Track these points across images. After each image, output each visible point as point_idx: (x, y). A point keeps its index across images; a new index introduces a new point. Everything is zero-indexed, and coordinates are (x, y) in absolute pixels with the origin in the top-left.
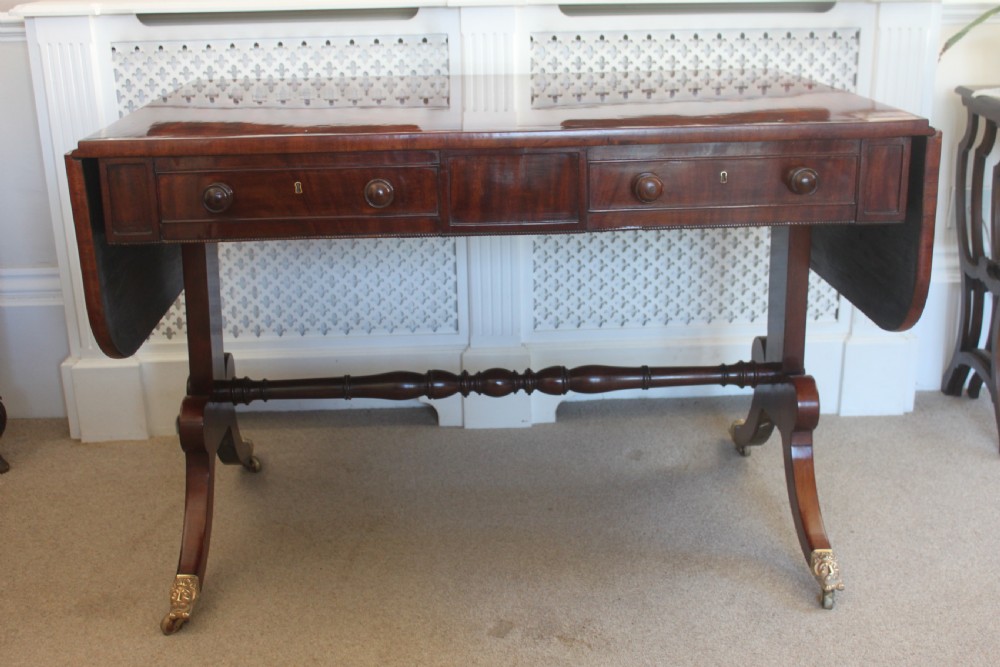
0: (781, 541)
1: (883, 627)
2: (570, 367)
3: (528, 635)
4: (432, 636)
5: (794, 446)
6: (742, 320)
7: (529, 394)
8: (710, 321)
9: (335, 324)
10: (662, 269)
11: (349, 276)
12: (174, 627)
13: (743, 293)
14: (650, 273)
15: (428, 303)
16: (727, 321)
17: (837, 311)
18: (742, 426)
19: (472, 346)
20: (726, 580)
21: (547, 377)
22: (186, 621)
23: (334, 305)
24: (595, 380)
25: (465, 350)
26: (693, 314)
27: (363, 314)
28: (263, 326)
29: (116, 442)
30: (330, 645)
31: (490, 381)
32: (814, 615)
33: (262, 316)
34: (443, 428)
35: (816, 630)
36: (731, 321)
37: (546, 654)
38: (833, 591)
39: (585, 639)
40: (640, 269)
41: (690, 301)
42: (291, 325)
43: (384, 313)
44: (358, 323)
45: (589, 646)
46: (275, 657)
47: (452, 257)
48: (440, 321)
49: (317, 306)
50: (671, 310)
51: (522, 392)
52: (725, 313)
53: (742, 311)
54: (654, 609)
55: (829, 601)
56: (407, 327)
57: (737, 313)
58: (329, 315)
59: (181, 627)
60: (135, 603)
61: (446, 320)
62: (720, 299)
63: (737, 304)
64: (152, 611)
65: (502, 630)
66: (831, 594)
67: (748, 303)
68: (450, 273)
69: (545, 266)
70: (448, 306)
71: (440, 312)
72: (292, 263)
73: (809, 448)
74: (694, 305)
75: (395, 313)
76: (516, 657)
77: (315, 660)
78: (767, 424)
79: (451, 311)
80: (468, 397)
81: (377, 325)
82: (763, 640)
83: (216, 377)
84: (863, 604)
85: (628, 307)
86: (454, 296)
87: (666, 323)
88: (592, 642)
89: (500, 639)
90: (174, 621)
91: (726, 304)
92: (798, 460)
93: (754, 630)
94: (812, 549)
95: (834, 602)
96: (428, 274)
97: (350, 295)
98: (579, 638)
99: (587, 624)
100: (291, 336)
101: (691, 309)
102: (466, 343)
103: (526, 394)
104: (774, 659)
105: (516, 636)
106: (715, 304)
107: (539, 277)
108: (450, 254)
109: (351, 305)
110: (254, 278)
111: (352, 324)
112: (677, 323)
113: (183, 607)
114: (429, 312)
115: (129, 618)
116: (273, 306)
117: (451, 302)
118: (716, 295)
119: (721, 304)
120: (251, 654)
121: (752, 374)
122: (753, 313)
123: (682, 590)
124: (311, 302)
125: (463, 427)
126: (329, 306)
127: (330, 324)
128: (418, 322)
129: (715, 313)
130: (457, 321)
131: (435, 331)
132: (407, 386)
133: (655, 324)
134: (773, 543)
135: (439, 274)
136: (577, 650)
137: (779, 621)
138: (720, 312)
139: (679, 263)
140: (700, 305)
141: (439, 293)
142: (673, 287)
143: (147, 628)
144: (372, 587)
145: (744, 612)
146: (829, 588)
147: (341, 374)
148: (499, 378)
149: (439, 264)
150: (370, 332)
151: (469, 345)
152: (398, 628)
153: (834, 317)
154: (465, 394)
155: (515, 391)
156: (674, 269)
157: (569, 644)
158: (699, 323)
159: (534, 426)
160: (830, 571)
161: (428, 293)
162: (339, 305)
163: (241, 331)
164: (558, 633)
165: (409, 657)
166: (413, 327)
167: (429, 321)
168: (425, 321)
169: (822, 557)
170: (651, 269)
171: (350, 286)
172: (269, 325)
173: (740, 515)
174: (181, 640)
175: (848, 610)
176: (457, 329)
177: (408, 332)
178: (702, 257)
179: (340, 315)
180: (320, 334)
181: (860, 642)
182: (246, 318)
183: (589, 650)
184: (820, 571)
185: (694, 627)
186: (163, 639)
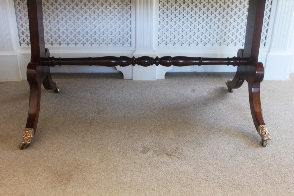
0: (246, 122)
1: (285, 154)
2: (172, 56)
3: (155, 153)
4: (119, 152)
5: (253, 88)
6: (231, 45)
7: (157, 66)
8: (220, 45)
9: (88, 42)
10: (204, 25)
11: (93, 24)
12: (24, 147)
13: (232, 35)
14: (200, 27)
15: (121, 35)
16: (226, 45)
17: (265, 43)
18: (231, 82)
19: (136, 51)
20: (227, 135)
21: (164, 59)
22: (29, 145)
23: (87, 35)
24: (181, 61)
25: (134, 52)
26: (215, 42)
27: (97, 38)
28: (62, 42)
29: (9, 82)
30: (82, 155)
31: (143, 61)
32: (259, 148)
33: (61, 38)
34: (125, 80)
35: (261, 154)
36: (227, 45)
37: (162, 160)
38: (266, 140)
39: (176, 155)
40: (197, 25)
41: (214, 37)
42: (72, 42)
43: (105, 38)
44: (96, 42)
45: (178, 158)
46: (61, 159)
47: (130, 18)
48: (125, 42)
49: (81, 35)
50: (206, 40)
51: (154, 65)
52: (226, 42)
53: (232, 42)
54: (201, 145)
55: (265, 143)
56: (113, 43)
57: (230, 42)
58: (85, 38)
59: (27, 147)
60: (11, 138)
61: (127, 41)
62: (224, 37)
63: (230, 39)
64: (17, 141)
65: (145, 151)
66: (266, 141)
67: (234, 39)
68: (129, 24)
69: (163, 23)
70: (128, 37)
71: (125, 38)
72: (72, 19)
73: (259, 89)
74: (215, 39)
75: (109, 38)
76: (151, 161)
77: (76, 160)
78: (241, 80)
79: (129, 38)
80: (135, 66)
81: (102, 42)
82: (242, 157)
83: (41, 56)
84: (277, 145)
85: (192, 39)
86: (130, 33)
87: (205, 45)
88: (179, 156)
89: (145, 154)
90: (24, 145)
91: (226, 39)
92: (254, 92)
93: (238, 153)
94: (259, 125)
95: (266, 144)
96: (121, 24)
97: (93, 31)
98: (174, 155)
99: (177, 149)
100: (72, 45)
101: (214, 40)
102: (134, 50)
103: (156, 66)
104: (246, 164)
105: (150, 153)
106: (222, 39)
107: (161, 27)
108: (129, 17)
109: (93, 35)
110: (58, 24)
111: (93, 42)
112: (209, 45)
113: (27, 140)
114: (121, 38)
115: (8, 143)
116: (65, 35)
117: (129, 35)
118: (223, 36)
119: (224, 39)
120: (52, 157)
121: (239, 62)
122: (235, 43)
123: (211, 138)
124: (79, 33)
125: (132, 80)
126: (85, 35)
127: (85, 42)
128: (117, 42)
129: (222, 42)
130: (131, 42)
131: (123, 45)
132: (112, 61)
133: (201, 45)
134: (243, 122)
135: (125, 24)
136: (173, 159)
137: (247, 151)
138: (224, 42)
139: (210, 24)
140: (217, 39)
141: (125, 31)
142: (208, 32)
143: (14, 147)
144: (98, 134)
145: (234, 147)
146: (265, 139)
147: (88, 57)
148: (146, 60)
149: (125, 21)
150: (100, 45)
151: (135, 50)
152: (107, 149)
153: (264, 45)
154: (134, 65)
155: (152, 65)
156: (208, 25)
157: (170, 156)
158: (216, 46)
159: (157, 80)
160: (266, 133)
161: (121, 31)
162: (89, 35)
163: (54, 43)
164: (166, 152)
165: (111, 160)
166: (115, 44)
167: (121, 42)
168: (119, 41)
169: (263, 128)
170: (201, 25)
171: (93, 28)
172: (64, 41)
173: (230, 112)
174: (26, 151)
175: (272, 147)
176: (131, 45)
177: (113, 45)
178: (219, 22)
179: (89, 38)
180: (82, 45)
181: (277, 159)
182: (56, 38)
183: (178, 159)
184: (262, 133)
185: (216, 152)
186: (20, 151)
